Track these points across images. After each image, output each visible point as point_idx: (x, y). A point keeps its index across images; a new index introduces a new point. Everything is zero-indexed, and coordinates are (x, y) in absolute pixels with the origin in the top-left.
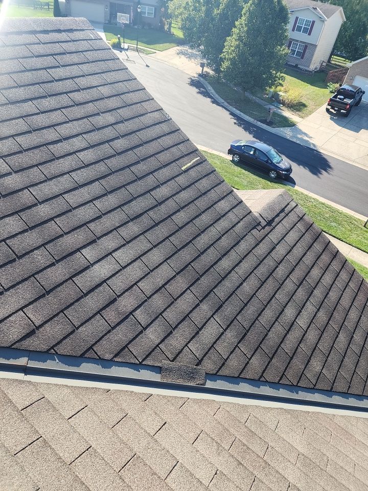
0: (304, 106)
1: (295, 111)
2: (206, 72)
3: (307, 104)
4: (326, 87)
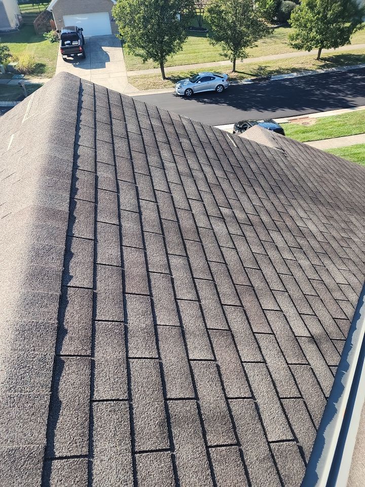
1: (39, 74)
3: (44, 63)
4: (42, 39)
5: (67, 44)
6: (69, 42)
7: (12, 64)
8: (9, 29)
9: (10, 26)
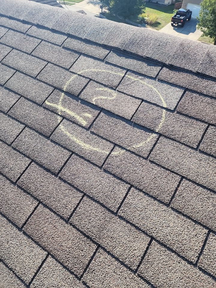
0: (159, 24)
2: (105, 11)
3: (161, 23)
5: (177, 17)
6: (179, 16)
7: (146, 18)
8: (163, 4)
9: (164, 2)
